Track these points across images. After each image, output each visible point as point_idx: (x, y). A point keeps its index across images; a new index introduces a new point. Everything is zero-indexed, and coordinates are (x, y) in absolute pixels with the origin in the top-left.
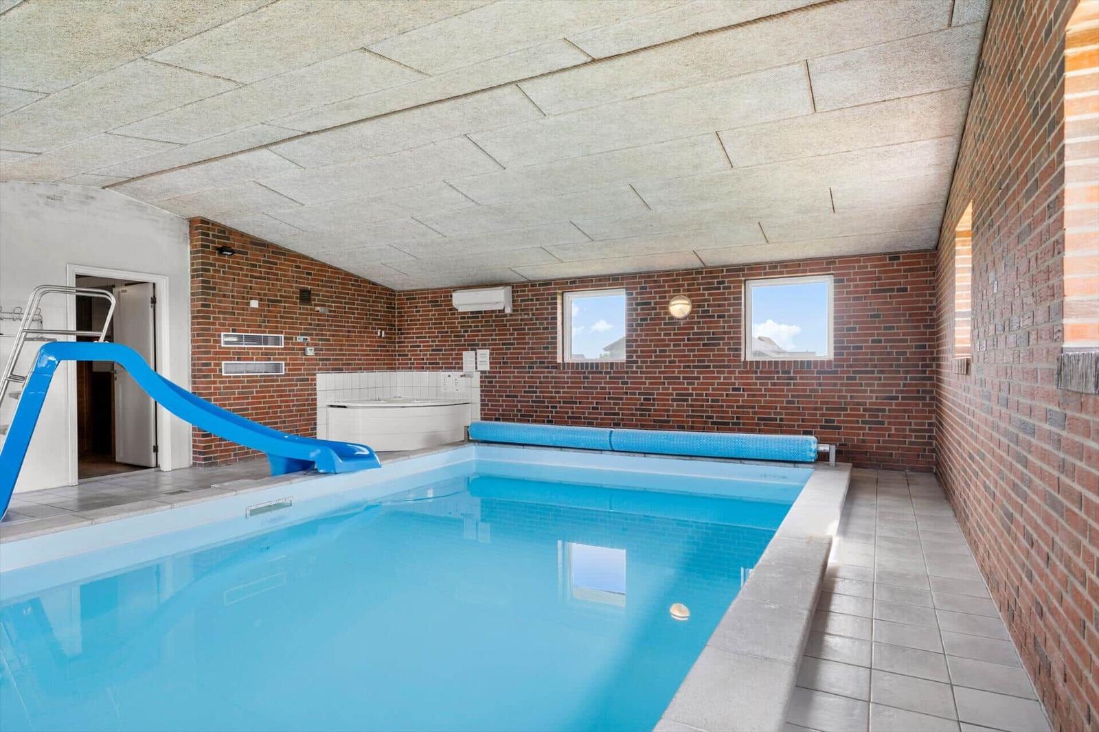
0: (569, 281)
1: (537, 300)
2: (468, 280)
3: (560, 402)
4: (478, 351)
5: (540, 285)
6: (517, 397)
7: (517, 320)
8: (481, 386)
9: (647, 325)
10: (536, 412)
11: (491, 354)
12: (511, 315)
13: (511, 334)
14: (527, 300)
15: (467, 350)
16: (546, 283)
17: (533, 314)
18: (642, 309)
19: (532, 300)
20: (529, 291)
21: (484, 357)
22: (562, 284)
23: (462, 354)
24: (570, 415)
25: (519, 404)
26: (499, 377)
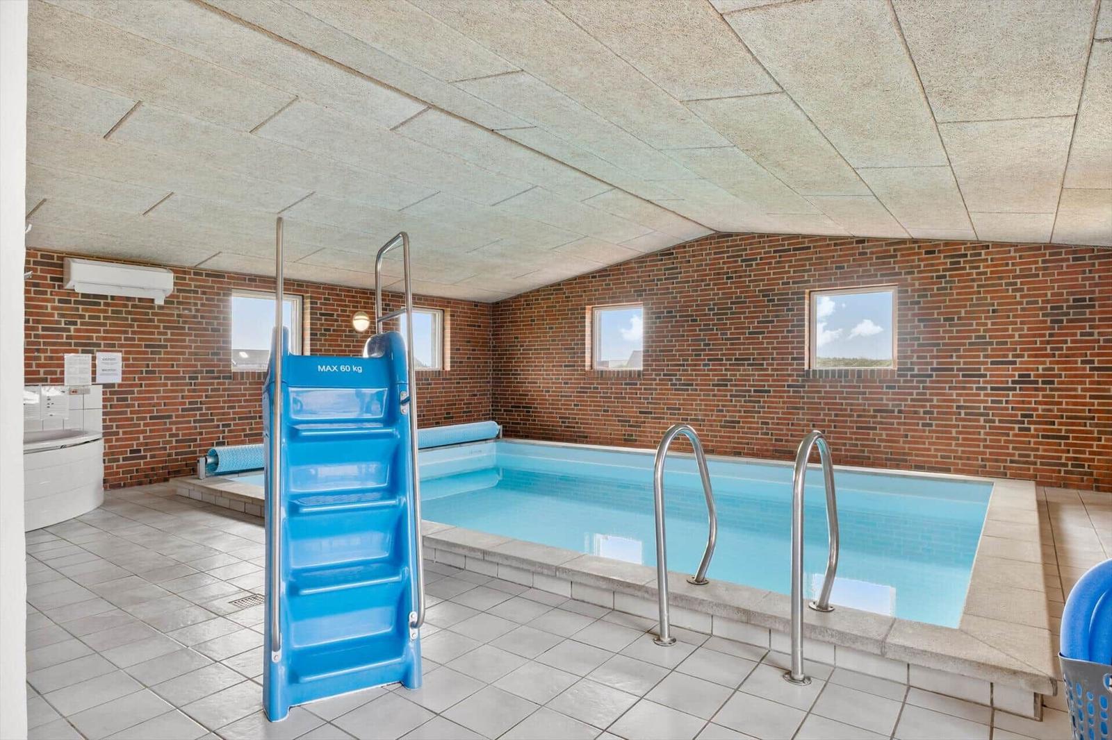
0: (247, 278)
1: (204, 293)
3: (234, 419)
4: (98, 355)
5: (207, 275)
6: (170, 417)
7: (172, 315)
8: (105, 407)
9: (330, 335)
10: (201, 434)
11: (124, 359)
12: (160, 307)
13: (160, 333)
14: (189, 292)
15: (76, 351)
16: (217, 275)
17: (197, 311)
18: (326, 320)
19: (196, 292)
20: (191, 279)
21: (112, 365)
22: (238, 279)
23: (63, 359)
24: (248, 432)
25: (174, 427)
26: (139, 392)
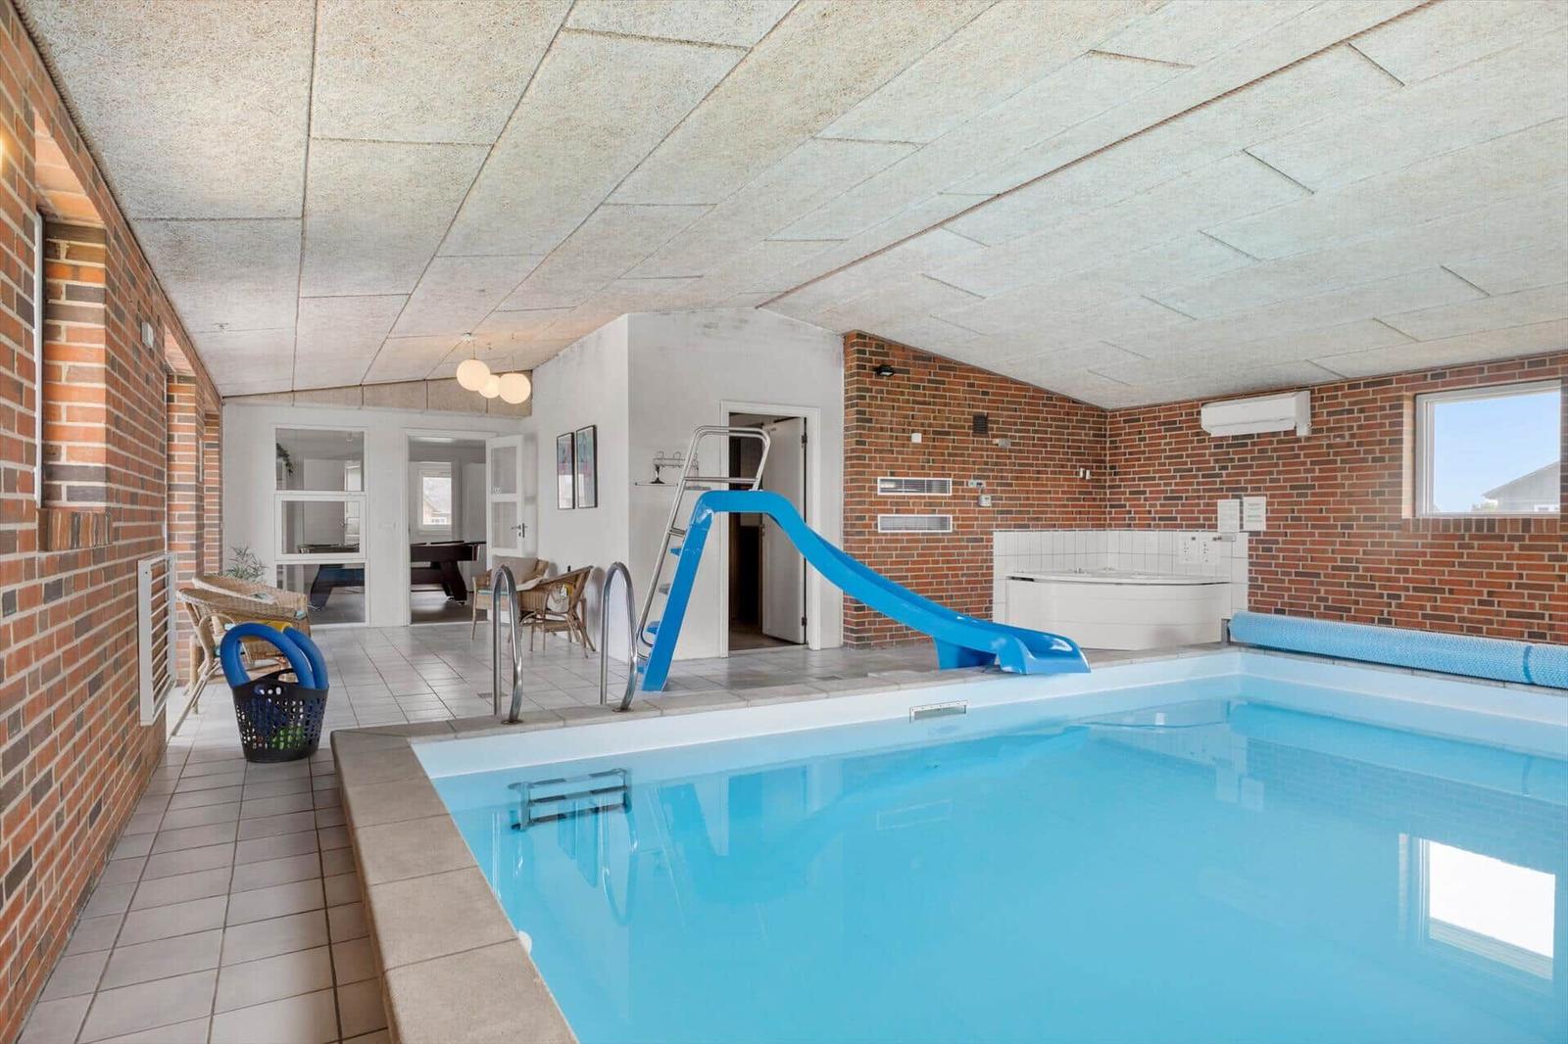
0: (1429, 373)
1: (1361, 411)
2: (1230, 386)
3: (1407, 589)
4: (1245, 499)
5: (1367, 385)
6: (1318, 575)
7: (1320, 446)
8: (1250, 556)
10: (1357, 603)
11: (1269, 504)
12: (1308, 439)
13: (1307, 471)
14: (1341, 413)
15: (1226, 497)
16: (1380, 381)
17: (1353, 436)
19: (1351, 411)
20: (1345, 396)
21: (1255, 511)
22: (1413, 379)
23: (1215, 505)
24: (1429, 612)
25: (1323, 589)
26: (1284, 542)
